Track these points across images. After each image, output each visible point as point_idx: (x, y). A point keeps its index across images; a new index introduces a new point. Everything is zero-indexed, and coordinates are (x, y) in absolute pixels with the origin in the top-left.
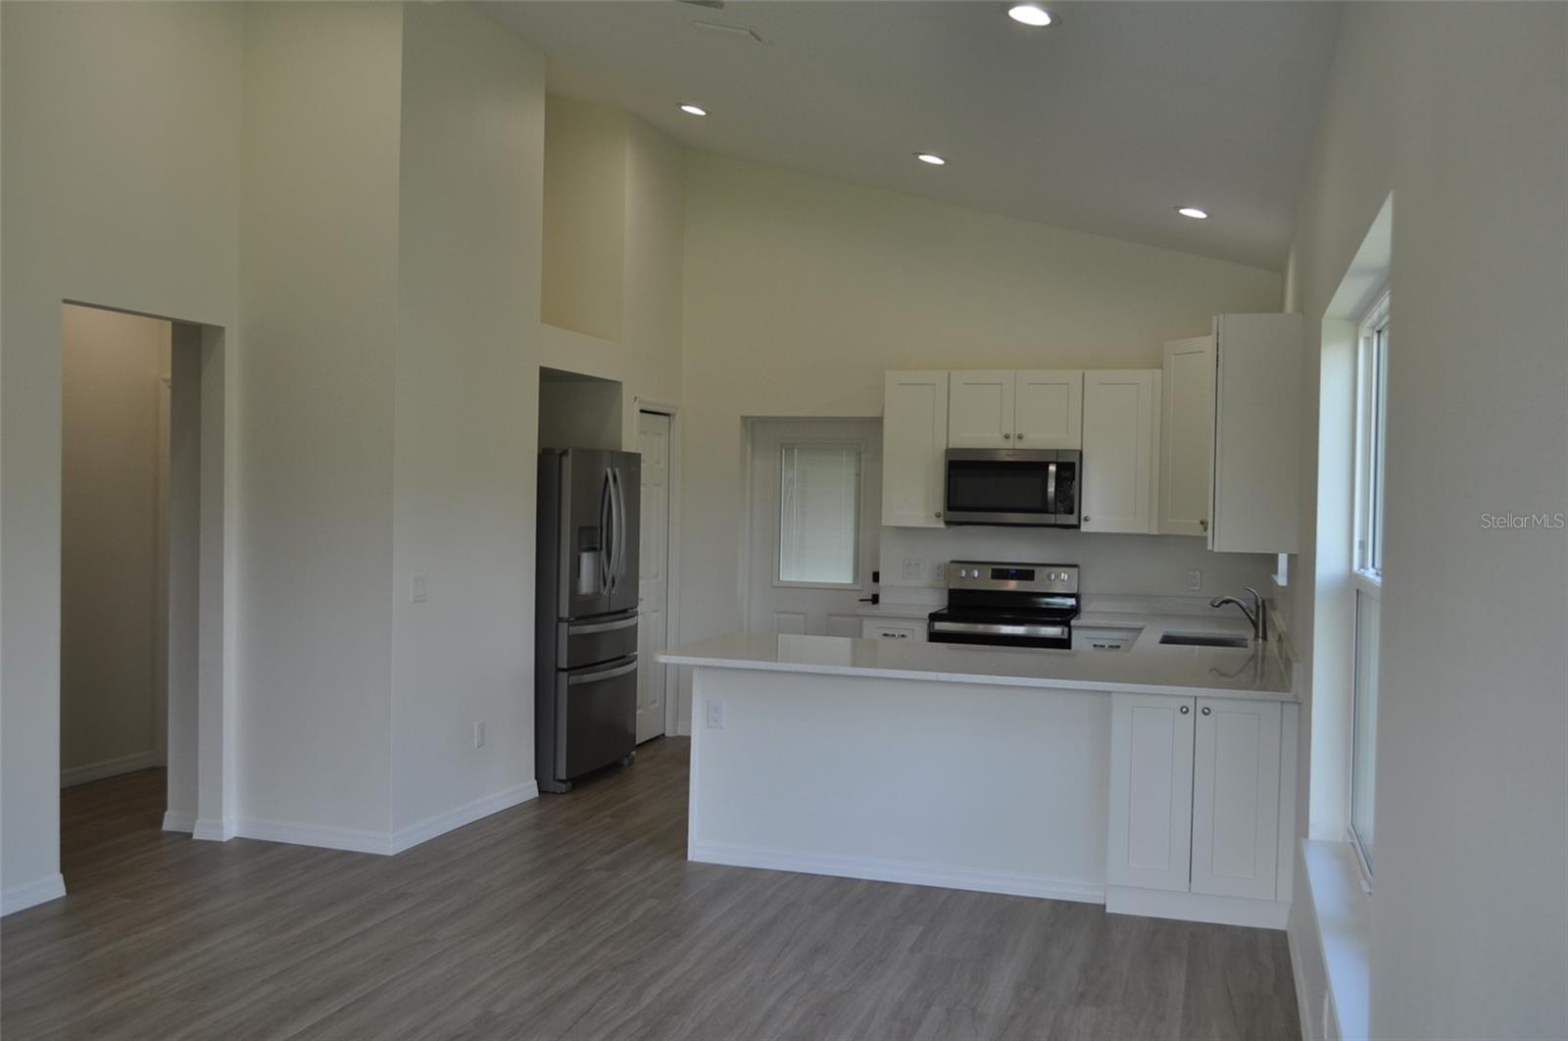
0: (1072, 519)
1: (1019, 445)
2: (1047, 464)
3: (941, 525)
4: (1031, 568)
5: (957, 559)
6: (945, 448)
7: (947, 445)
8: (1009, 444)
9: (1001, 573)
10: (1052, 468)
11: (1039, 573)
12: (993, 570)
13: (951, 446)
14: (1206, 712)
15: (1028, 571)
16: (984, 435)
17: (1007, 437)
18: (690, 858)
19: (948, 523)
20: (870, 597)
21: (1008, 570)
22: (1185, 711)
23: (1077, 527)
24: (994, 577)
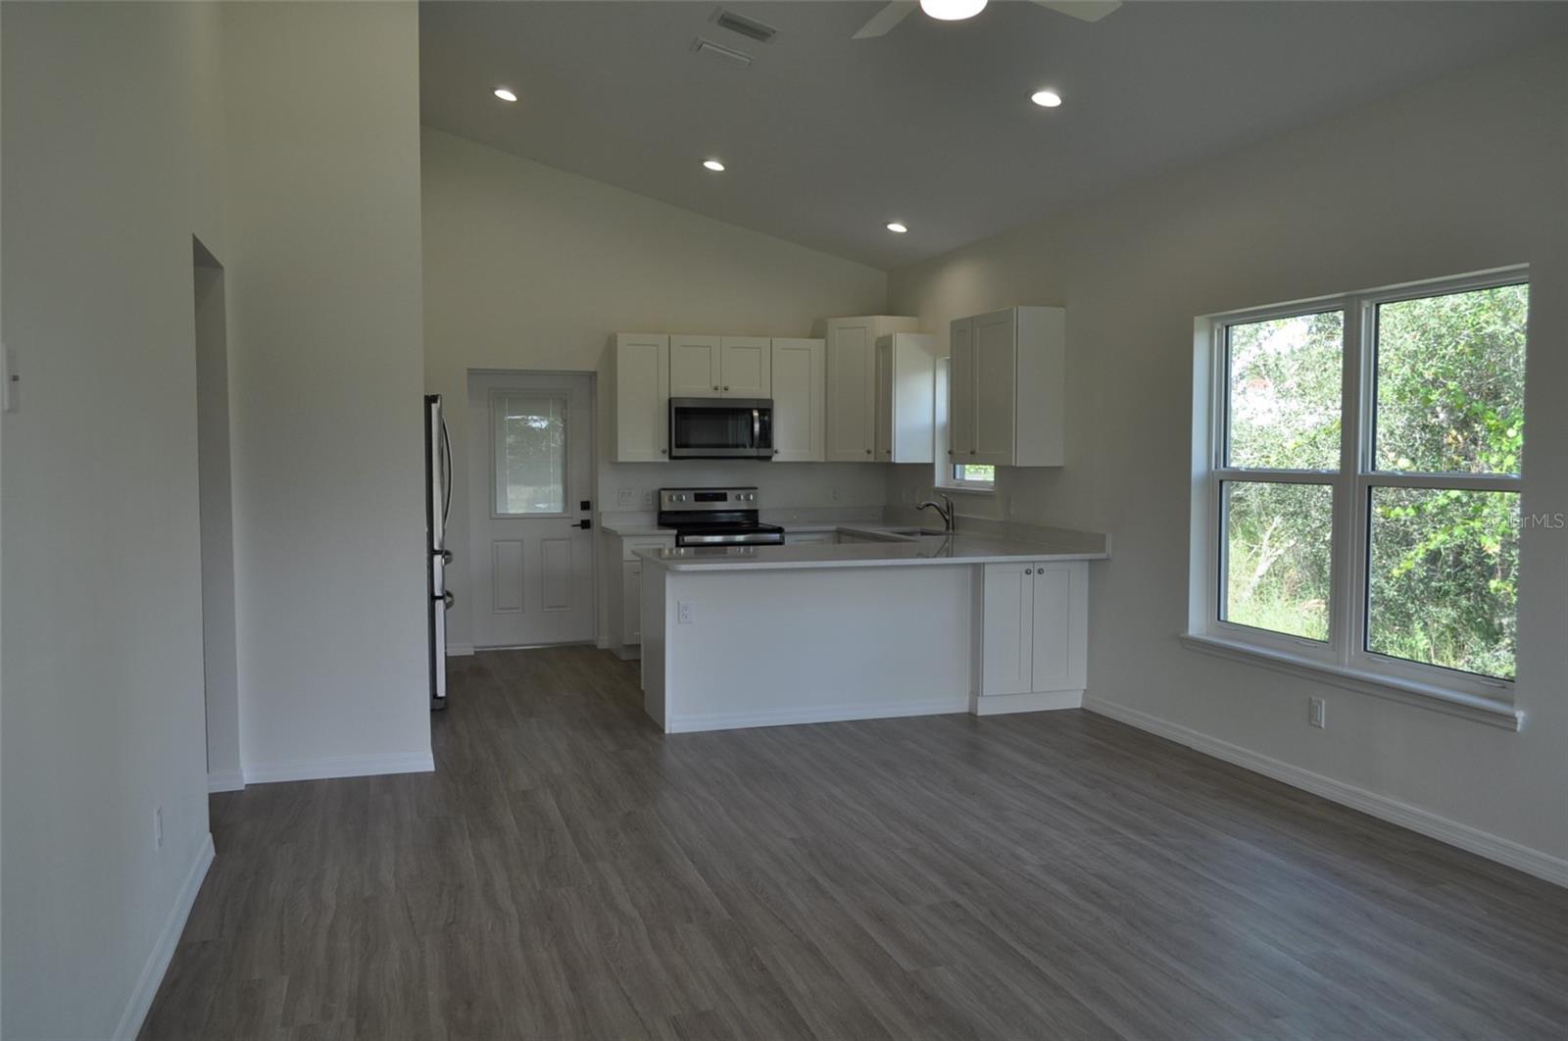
0: (764, 452)
1: (725, 395)
2: (750, 411)
3: (667, 460)
4: (723, 491)
5: (664, 487)
6: (667, 398)
7: (670, 394)
8: (717, 395)
9: (701, 496)
10: (756, 414)
11: (730, 495)
12: (696, 495)
13: (672, 396)
14: (1040, 571)
15: (721, 494)
16: (696, 387)
17: (716, 389)
18: (667, 731)
19: (671, 457)
20: (579, 523)
21: (707, 494)
22: (1028, 572)
23: (770, 458)
24: (696, 500)
